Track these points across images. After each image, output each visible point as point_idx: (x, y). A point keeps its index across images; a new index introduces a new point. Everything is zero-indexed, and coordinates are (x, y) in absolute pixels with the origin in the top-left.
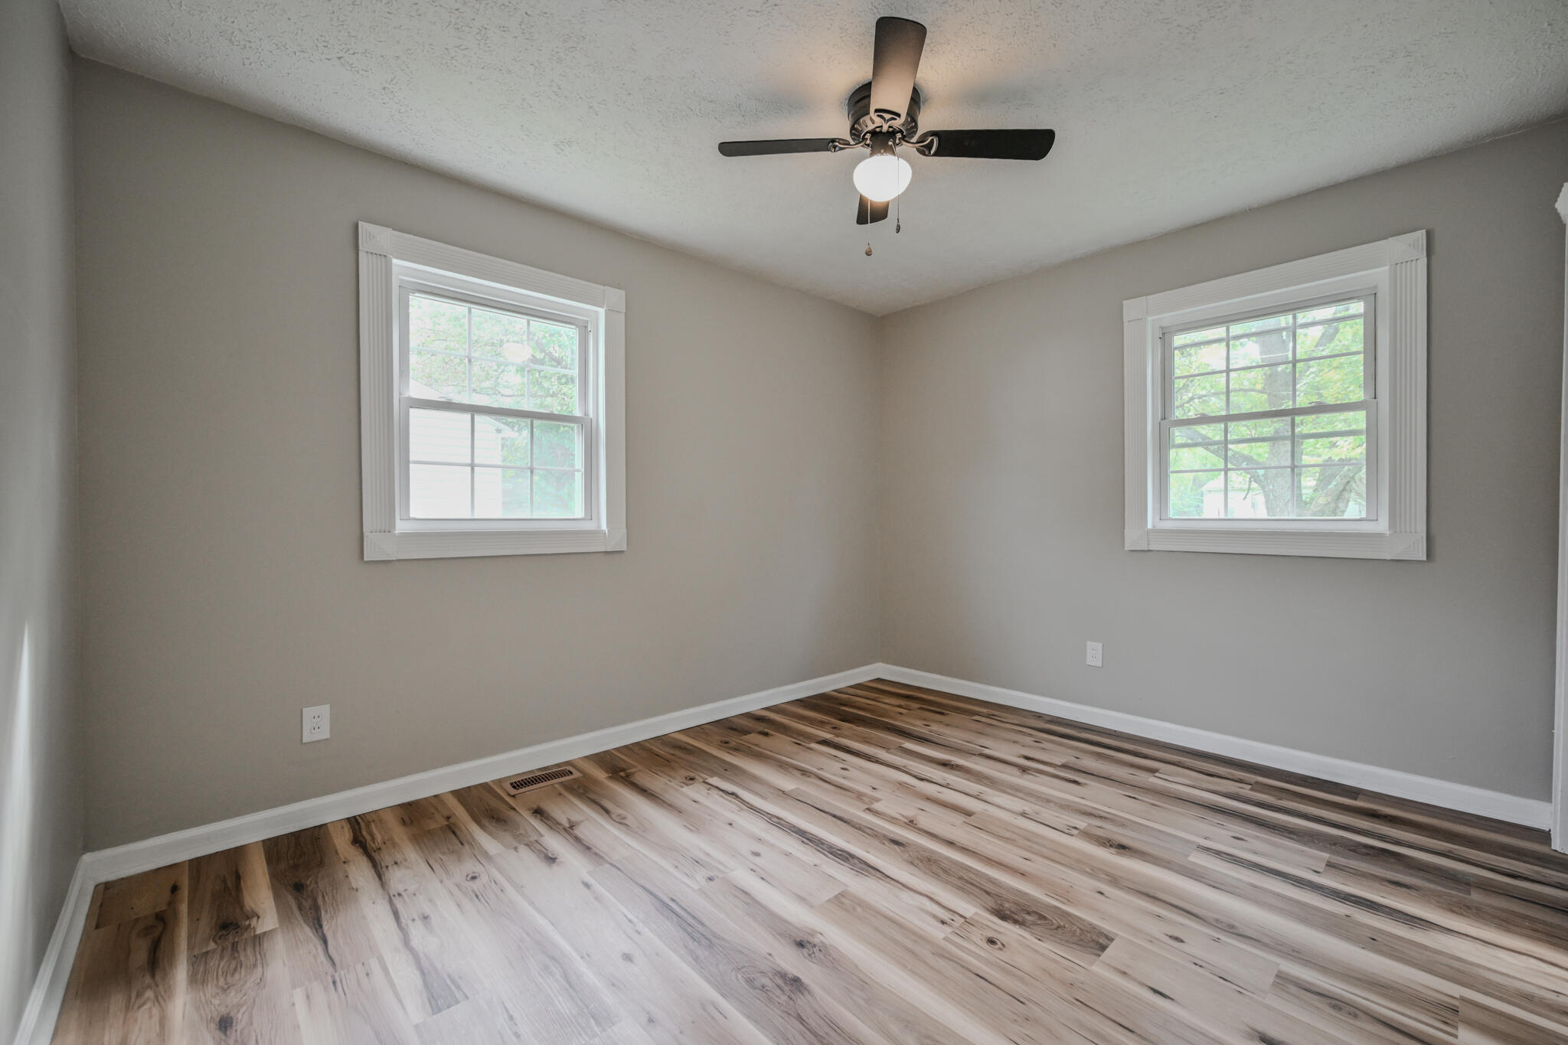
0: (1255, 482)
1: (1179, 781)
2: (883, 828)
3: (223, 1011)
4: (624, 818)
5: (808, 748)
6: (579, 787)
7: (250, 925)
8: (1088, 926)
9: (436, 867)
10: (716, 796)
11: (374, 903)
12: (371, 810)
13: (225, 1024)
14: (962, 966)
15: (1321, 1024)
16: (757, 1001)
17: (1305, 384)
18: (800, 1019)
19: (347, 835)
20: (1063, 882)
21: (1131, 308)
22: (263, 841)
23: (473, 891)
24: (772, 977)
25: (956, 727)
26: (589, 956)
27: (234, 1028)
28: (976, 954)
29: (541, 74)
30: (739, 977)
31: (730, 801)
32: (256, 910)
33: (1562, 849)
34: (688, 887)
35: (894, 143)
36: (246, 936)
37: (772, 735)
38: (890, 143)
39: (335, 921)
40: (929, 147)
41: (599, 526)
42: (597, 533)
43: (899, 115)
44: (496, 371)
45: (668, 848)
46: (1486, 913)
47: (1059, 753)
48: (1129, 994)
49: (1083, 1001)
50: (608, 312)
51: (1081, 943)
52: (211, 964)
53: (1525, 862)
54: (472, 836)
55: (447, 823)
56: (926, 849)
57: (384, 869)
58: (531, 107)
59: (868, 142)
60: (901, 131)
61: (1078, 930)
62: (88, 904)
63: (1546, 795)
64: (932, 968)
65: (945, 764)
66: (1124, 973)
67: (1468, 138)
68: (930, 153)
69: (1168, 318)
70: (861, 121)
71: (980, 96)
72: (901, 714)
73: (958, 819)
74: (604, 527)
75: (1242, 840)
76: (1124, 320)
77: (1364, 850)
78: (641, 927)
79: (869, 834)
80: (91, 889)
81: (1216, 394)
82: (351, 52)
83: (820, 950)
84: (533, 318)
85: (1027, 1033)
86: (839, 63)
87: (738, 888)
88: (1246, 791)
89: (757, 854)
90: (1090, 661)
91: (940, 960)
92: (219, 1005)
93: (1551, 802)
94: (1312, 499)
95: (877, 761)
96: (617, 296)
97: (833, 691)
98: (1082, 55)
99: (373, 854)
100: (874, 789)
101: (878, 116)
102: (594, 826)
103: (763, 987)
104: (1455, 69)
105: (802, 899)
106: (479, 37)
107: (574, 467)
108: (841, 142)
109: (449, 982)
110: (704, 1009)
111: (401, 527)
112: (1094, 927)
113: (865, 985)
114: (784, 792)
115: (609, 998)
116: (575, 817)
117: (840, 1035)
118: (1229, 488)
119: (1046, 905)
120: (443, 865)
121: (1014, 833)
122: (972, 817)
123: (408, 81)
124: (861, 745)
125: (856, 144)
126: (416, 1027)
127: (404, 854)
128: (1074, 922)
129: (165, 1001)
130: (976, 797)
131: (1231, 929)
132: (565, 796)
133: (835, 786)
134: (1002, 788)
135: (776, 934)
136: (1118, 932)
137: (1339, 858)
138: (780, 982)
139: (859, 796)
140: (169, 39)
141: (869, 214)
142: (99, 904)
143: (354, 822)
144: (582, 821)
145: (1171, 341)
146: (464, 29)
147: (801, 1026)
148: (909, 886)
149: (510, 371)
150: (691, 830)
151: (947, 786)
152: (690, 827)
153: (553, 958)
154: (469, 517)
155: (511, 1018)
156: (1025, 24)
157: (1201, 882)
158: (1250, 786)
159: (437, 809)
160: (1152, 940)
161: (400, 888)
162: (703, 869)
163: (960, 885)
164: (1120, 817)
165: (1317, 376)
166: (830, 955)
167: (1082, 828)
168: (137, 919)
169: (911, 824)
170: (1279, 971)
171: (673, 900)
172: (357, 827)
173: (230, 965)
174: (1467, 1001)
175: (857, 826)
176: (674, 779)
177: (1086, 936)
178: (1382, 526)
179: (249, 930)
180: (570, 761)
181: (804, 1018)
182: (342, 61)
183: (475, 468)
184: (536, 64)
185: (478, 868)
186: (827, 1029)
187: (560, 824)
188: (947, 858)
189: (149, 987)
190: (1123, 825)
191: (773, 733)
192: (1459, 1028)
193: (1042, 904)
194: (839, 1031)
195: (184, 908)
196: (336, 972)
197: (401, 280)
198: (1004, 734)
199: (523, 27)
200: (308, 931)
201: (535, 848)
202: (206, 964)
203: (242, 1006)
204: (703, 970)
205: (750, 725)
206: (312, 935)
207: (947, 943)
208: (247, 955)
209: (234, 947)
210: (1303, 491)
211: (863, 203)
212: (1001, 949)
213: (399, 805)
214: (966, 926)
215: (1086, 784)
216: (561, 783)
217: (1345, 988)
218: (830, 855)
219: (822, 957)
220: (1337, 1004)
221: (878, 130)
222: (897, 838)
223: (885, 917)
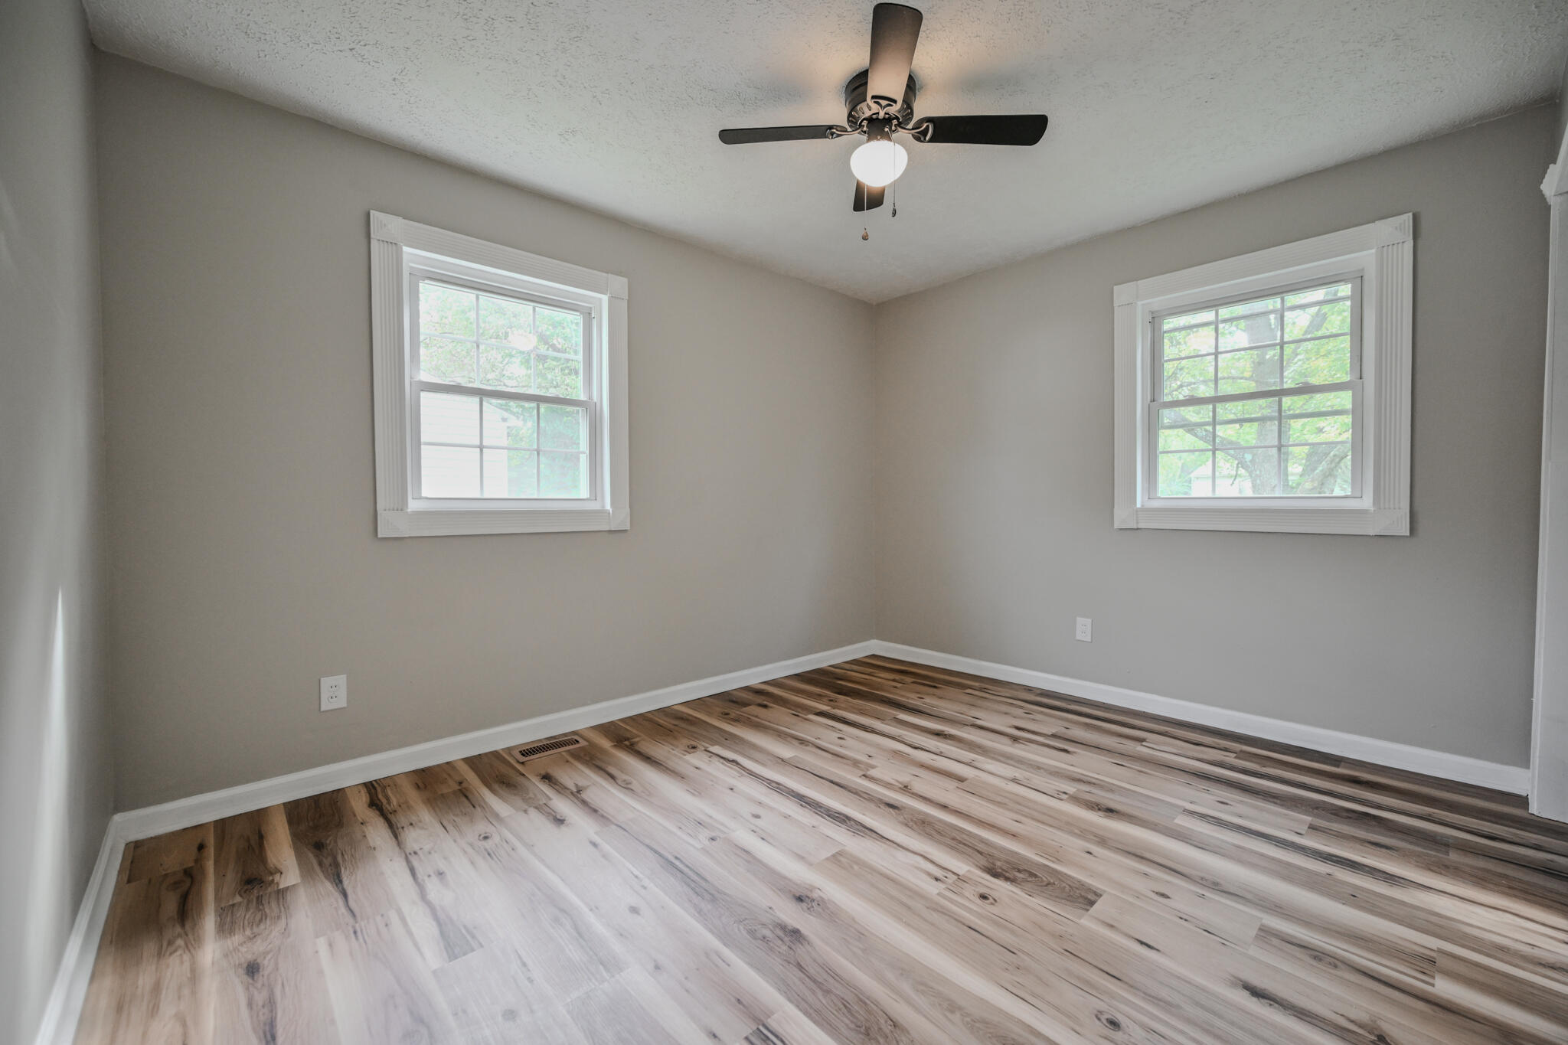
0: (1242, 467)
1: (1166, 750)
2: (878, 792)
3: (250, 957)
4: (630, 783)
5: (806, 719)
6: (585, 755)
7: (273, 880)
8: (1078, 884)
9: (450, 827)
10: (718, 763)
11: (391, 860)
12: (386, 776)
13: (252, 969)
14: (955, 919)
15: (1302, 974)
16: (758, 950)
17: (1293, 371)
18: (800, 967)
19: (364, 799)
20: (1054, 843)
21: (1122, 293)
22: (284, 804)
23: (486, 850)
24: (772, 929)
25: (950, 700)
26: (597, 908)
27: (261, 973)
28: (969, 908)
29: (546, 64)
30: (741, 928)
31: (731, 768)
32: (279, 866)
33: (1539, 813)
34: (692, 847)
35: (890, 129)
36: (269, 890)
37: (771, 707)
38: (886, 129)
39: (354, 876)
40: (925, 133)
41: (603, 506)
42: (600, 513)
43: (895, 101)
44: (502, 363)
45: (672, 811)
46: (1464, 872)
47: (1049, 724)
48: (1116, 945)
49: (1072, 952)
50: (612, 299)
51: (1070, 898)
52: (238, 915)
53: (1502, 825)
54: (484, 800)
55: (459, 788)
56: (920, 812)
57: (400, 830)
58: (536, 96)
59: (865, 129)
60: (897, 118)
61: (1067, 886)
62: (120, 861)
63: (1524, 761)
64: (925, 920)
65: (938, 734)
66: (1112, 926)
67: (1455, 122)
68: (925, 139)
69: (1157, 302)
70: (858, 107)
71: (973, 83)
72: (895, 687)
73: (952, 784)
74: (608, 507)
75: (1227, 804)
76: (1115, 305)
77: (1345, 814)
78: (646, 882)
79: (864, 798)
80: (122, 847)
81: (1205, 382)
82: (362, 43)
83: (819, 904)
84: (539, 305)
85: (1018, 981)
86: (837, 50)
87: (739, 847)
88: (1231, 759)
89: (757, 817)
90: (1079, 636)
91: (933, 913)
92: (247, 953)
93: (1528, 767)
94: (1298, 484)
95: (873, 731)
96: (620, 284)
97: (830, 666)
98: (1075, 41)
99: (389, 816)
100: (870, 756)
101: (875, 102)
102: (601, 791)
103: (764, 938)
104: (1443, 52)
105: (801, 858)
106: (486, 28)
107: (579, 448)
108: (839, 129)
109: (464, 931)
110: (707, 955)
111: (413, 505)
112: (1082, 884)
113: (862, 936)
114: (782, 760)
115: (617, 947)
116: (582, 782)
117: (837, 981)
118: (1217, 474)
119: (1036, 864)
120: (456, 826)
121: (1005, 797)
122: (965, 783)
123: (418, 71)
124: (858, 717)
125: (853, 131)
126: (434, 972)
127: (418, 816)
128: (1064, 879)
129: (195, 948)
130: (969, 764)
131: (1216, 886)
132: (572, 764)
133: (832, 754)
134: (993, 755)
135: (776, 890)
136: (1106, 889)
137: (1320, 821)
138: (780, 933)
139: (856, 763)
140: (188, 31)
141: (866, 200)
142: (130, 861)
143: (371, 787)
144: (588, 786)
145: (1161, 325)
146: (471, 19)
147: (800, 973)
148: (904, 845)
149: (515, 363)
150: (694, 795)
151: (941, 754)
152: (692, 791)
153: (563, 911)
154: (479, 496)
155: (524, 964)
156: (1019, 10)
157: (1187, 843)
158: (1235, 755)
159: (449, 775)
160: (1138, 896)
161: (416, 848)
162: (705, 830)
163: (953, 845)
164: (1109, 783)
165: (1304, 363)
166: (828, 909)
167: (1071, 793)
168: (166, 875)
169: (905, 789)
170: (1262, 925)
171: (676, 858)
172: (373, 791)
173: (255, 917)
174: (1445, 954)
175: (854, 791)
176: (677, 747)
177: (1075, 892)
178: (1367, 502)
179: (272, 885)
180: (577, 731)
181: (803, 965)
182: (354, 52)
183: (484, 450)
184: (542, 54)
185: (490, 829)
186: (825, 976)
187: (568, 789)
188: (940, 821)
189: (179, 936)
190: (1111, 791)
191: (771, 705)
192: (1436, 978)
193: (1032, 863)
194: (837, 978)
195: (210, 866)
196: (356, 922)
197: (411, 267)
198: (996, 706)
199: (529, 17)
200: (329, 886)
201: (544, 810)
202: (232, 915)
203: (268, 953)
204: (706, 922)
205: (750, 698)
206: (333, 891)
207: (940, 898)
208: (272, 908)
209: (259, 899)
210: (1290, 478)
211: (859, 189)
212: (992, 904)
213: (413, 771)
214: (960, 883)
215: (1075, 752)
216: (568, 751)
217: (1327, 941)
218: (827, 817)
219: (820, 910)
220: (1318, 955)
221: (874, 116)
222: (892, 802)
223: (881, 874)
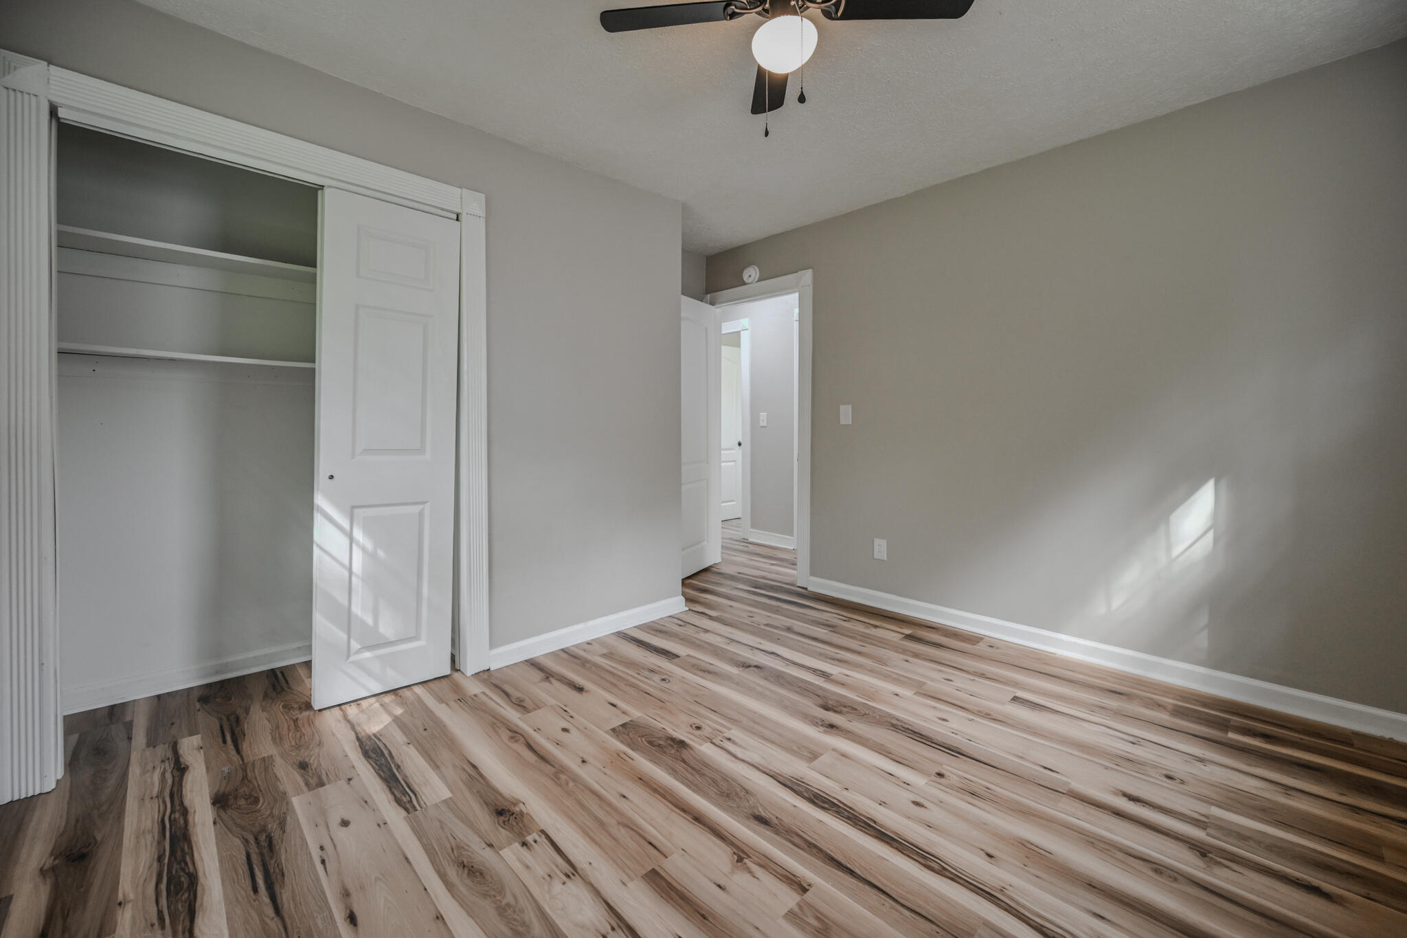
28: (713, 721)
207: (730, 726)
212: (694, 724)
214: (712, 736)
222: (761, 828)
223: (773, 742)
